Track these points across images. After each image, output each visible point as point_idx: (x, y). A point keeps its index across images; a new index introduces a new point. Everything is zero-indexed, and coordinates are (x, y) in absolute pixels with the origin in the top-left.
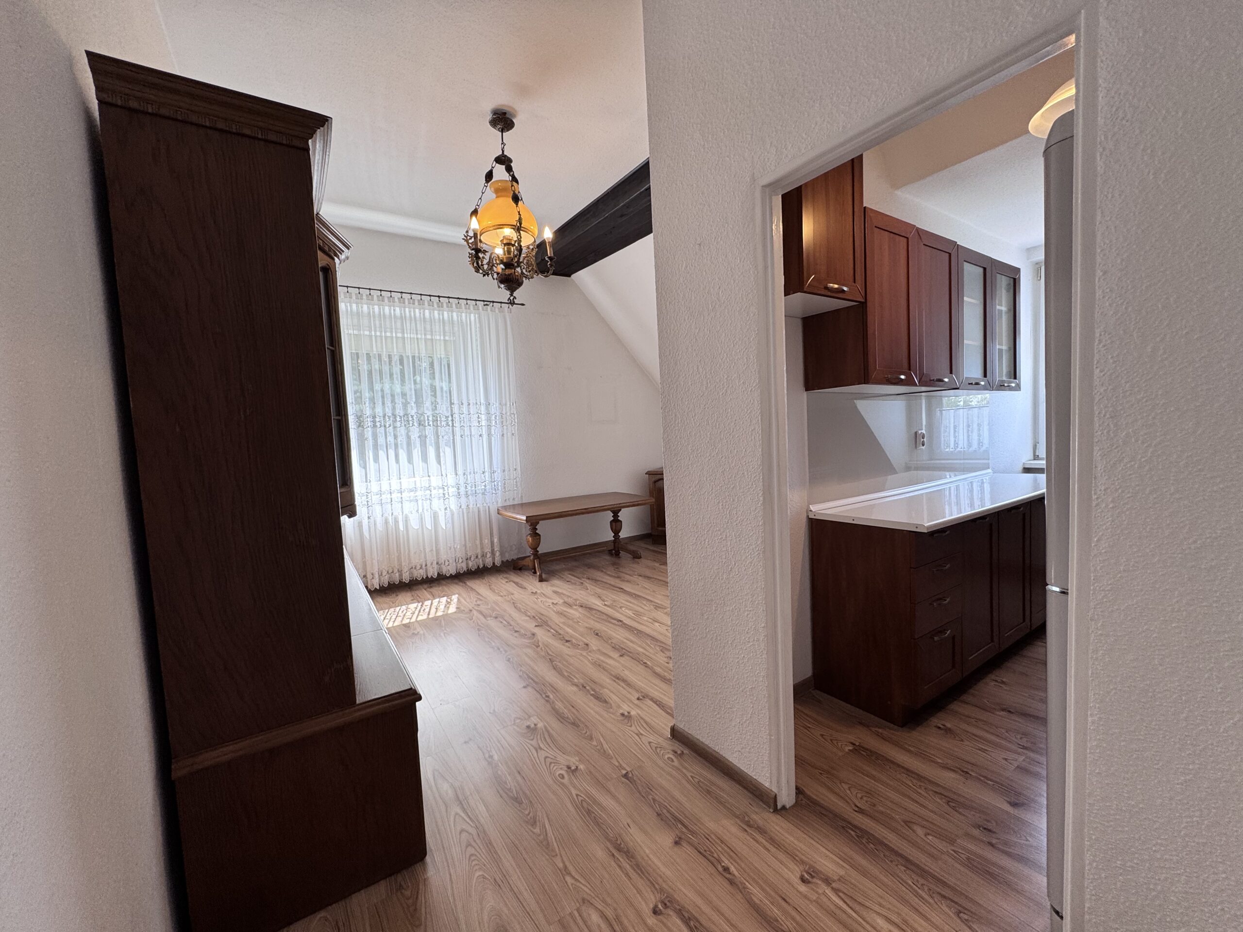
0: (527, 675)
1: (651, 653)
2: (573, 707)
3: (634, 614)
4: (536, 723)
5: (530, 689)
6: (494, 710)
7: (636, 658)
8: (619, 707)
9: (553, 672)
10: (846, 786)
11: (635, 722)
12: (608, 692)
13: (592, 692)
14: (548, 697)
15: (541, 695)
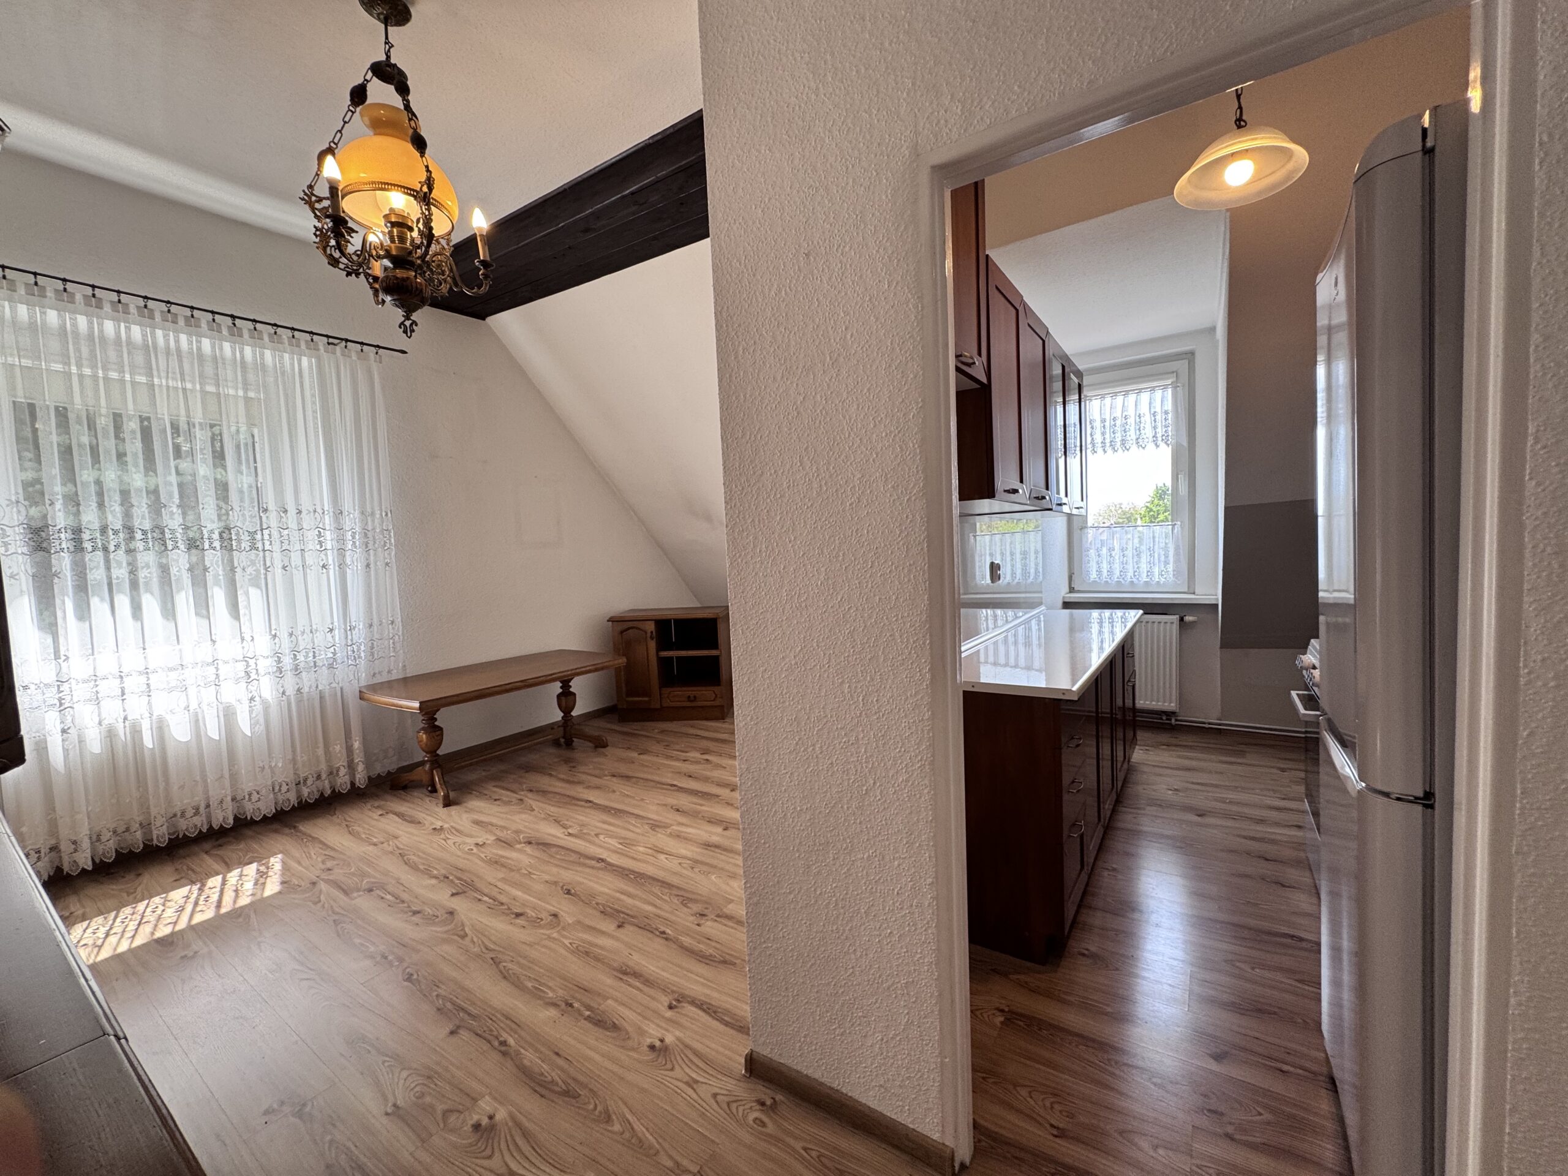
0: (453, 1004)
1: (667, 912)
2: (557, 1054)
3: (621, 843)
4: (491, 1112)
5: (464, 1034)
6: (395, 1105)
7: (645, 926)
8: (642, 1032)
9: (504, 984)
10: (1024, 1092)
11: (678, 1058)
12: (615, 1005)
13: (588, 1013)
14: (504, 1043)
15: (489, 1042)
